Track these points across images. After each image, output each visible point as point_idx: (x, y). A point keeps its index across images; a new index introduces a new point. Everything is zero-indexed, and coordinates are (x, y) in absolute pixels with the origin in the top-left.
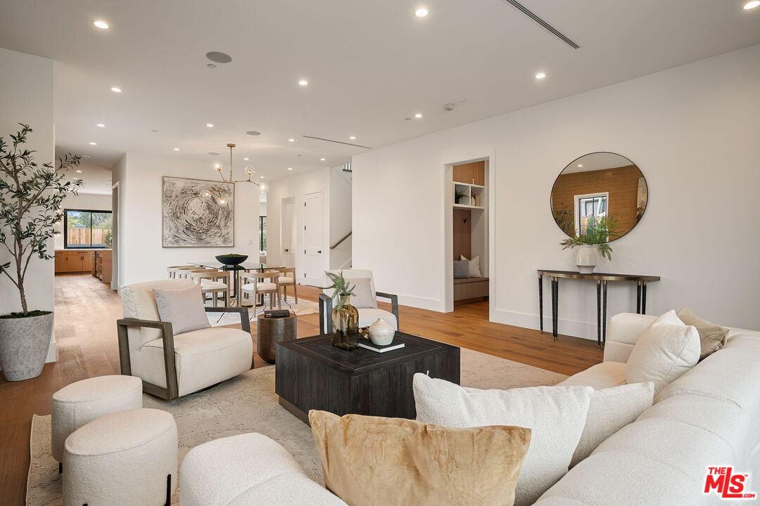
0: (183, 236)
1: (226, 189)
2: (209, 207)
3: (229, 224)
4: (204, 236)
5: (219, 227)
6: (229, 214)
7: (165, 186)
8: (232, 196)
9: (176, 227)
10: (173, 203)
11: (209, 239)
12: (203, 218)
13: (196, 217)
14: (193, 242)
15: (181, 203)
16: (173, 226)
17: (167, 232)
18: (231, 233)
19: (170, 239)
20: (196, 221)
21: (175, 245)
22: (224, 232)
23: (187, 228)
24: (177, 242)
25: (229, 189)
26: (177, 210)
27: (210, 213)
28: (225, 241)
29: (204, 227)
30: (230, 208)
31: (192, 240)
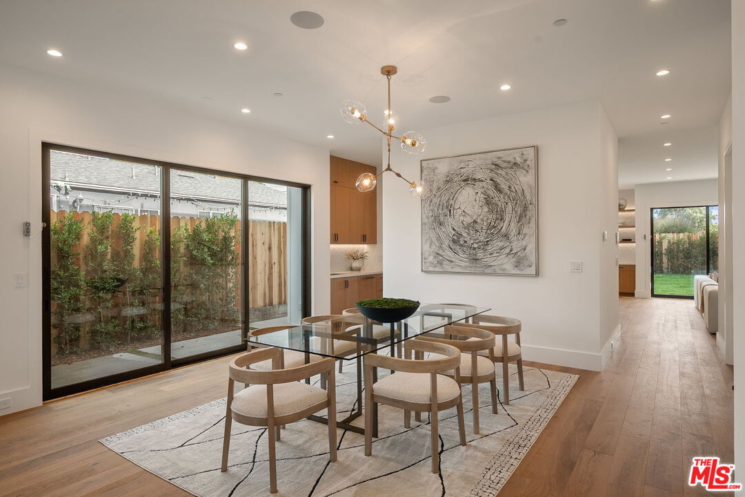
0: (449, 254)
1: (519, 160)
2: (488, 201)
3: (525, 230)
4: (480, 255)
5: (506, 236)
6: (527, 210)
7: (423, 175)
8: (532, 172)
9: (439, 239)
10: (435, 200)
11: (489, 260)
12: (479, 221)
13: (468, 220)
14: (463, 264)
15: (445, 199)
16: (434, 239)
17: (427, 247)
18: (531, 247)
19: (431, 258)
20: (467, 227)
21: (437, 269)
22: (516, 246)
23: (454, 241)
24: (440, 263)
25: (526, 160)
26: (440, 210)
27: (491, 211)
28: (518, 264)
29: (482, 239)
30: (528, 197)
31: (461, 260)
